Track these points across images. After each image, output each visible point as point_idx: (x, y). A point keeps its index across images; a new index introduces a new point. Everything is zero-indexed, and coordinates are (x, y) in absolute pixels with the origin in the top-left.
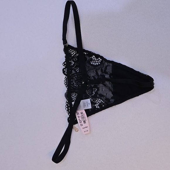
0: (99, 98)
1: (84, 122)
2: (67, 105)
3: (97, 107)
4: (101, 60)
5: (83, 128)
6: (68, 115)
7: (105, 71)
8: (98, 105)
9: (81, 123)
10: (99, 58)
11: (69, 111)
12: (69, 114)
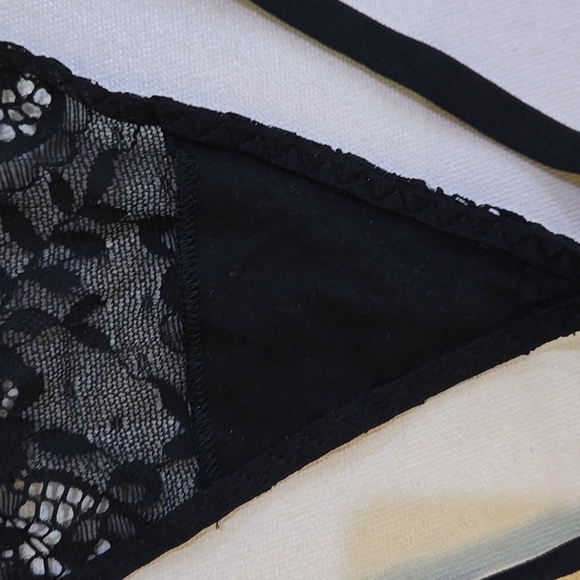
0: (45, 477)
3: (38, 567)
4: (44, 97)
7: (93, 194)
8: (44, 550)
10: (26, 87)
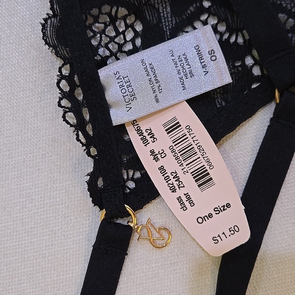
1: (203, 178)
2: (64, 95)
5: (202, 219)
6: (89, 154)
9: (180, 193)
11: (89, 128)
12: (93, 151)
